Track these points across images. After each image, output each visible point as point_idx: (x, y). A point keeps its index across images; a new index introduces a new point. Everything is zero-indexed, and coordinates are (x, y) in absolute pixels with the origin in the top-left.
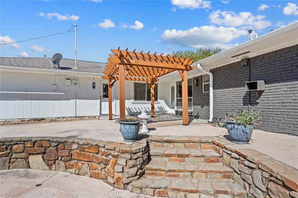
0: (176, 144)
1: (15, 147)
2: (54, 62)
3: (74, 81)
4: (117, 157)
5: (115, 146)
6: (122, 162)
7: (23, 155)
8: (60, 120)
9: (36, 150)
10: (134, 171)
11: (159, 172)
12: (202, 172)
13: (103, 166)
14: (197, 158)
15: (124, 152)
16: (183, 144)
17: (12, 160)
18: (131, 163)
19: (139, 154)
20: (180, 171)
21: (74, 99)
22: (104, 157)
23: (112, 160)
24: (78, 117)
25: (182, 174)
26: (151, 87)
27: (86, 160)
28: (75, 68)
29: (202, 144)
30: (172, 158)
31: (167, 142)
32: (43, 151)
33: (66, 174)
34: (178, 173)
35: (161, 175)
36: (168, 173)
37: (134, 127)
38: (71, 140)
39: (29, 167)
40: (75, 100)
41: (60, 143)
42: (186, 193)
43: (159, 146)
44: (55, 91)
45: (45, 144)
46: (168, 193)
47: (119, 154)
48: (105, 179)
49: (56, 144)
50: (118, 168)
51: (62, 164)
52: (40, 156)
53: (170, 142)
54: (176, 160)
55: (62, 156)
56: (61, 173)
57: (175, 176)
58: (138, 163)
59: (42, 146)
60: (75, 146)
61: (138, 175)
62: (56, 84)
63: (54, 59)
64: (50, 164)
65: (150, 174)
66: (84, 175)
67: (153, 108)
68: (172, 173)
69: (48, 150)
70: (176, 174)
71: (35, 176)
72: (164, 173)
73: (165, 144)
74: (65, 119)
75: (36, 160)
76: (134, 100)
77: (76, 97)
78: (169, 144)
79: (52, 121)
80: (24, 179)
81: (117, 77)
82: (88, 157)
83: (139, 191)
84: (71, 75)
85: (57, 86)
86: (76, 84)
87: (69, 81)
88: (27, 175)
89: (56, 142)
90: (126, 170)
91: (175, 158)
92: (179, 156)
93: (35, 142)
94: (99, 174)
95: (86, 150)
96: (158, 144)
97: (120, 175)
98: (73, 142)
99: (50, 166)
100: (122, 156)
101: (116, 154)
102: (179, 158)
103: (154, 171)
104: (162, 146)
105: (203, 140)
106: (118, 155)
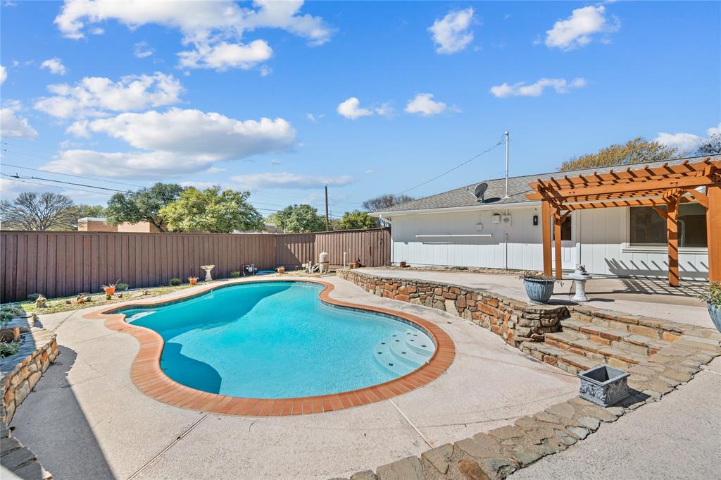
0: (612, 322)
1: (436, 289)
2: (478, 196)
3: (503, 217)
4: (510, 312)
5: (510, 301)
6: (514, 318)
7: (441, 298)
8: (484, 271)
9: (449, 295)
10: (526, 331)
11: (561, 343)
12: (623, 360)
13: (501, 321)
14: (633, 346)
15: (517, 309)
16: (625, 325)
17: (435, 301)
18: (522, 321)
19: (534, 315)
20: (589, 350)
21: (504, 242)
22: (502, 312)
23: (508, 316)
24: (510, 270)
25: (591, 354)
26: (667, 216)
27: (488, 313)
28: (506, 197)
29: (665, 333)
30: (592, 336)
31: (597, 316)
32: (455, 297)
33: (472, 323)
34: (586, 352)
35: (563, 348)
36: (573, 349)
37: (539, 285)
38: (477, 292)
39: (445, 310)
40: (505, 244)
41: (468, 292)
42: (579, 369)
43: (586, 320)
44: (479, 232)
45: (457, 291)
46: (558, 362)
47: (513, 310)
48: (501, 335)
49: (465, 293)
50: (511, 324)
51: (469, 313)
52: (453, 301)
53: (603, 317)
54: (598, 340)
55: (470, 306)
56: (468, 322)
57: (581, 354)
58: (532, 325)
59: (454, 293)
60: (480, 298)
61: (533, 338)
62: (481, 222)
63: (478, 192)
64: (461, 310)
65: (549, 343)
66: (486, 327)
67: (673, 263)
68: (578, 350)
69: (459, 298)
70: (583, 352)
71: (448, 317)
72: (567, 346)
73: (595, 319)
74: (491, 271)
75: (450, 304)
76: (628, 244)
77: (508, 239)
78: (602, 321)
79: (475, 271)
80: (441, 317)
81: (571, 206)
82: (490, 310)
83: (528, 351)
84: (499, 209)
85: (483, 226)
86: (506, 220)
87: (497, 217)
88: (443, 315)
89: (465, 290)
90: (517, 327)
91: (596, 337)
92: (604, 336)
93: (450, 288)
94: (497, 329)
95: (488, 303)
96: (584, 316)
97: (512, 331)
98: (478, 294)
99: (460, 313)
100: (515, 312)
101: (510, 309)
102: (603, 339)
103: (554, 341)
104: (591, 321)
105: (665, 326)
106: (511, 311)
